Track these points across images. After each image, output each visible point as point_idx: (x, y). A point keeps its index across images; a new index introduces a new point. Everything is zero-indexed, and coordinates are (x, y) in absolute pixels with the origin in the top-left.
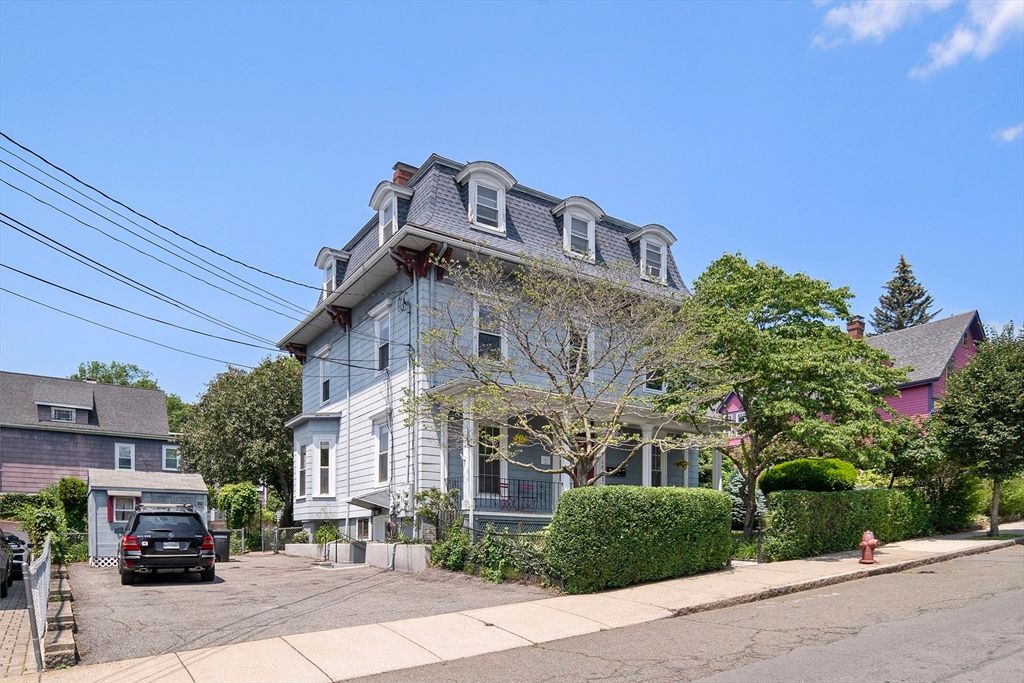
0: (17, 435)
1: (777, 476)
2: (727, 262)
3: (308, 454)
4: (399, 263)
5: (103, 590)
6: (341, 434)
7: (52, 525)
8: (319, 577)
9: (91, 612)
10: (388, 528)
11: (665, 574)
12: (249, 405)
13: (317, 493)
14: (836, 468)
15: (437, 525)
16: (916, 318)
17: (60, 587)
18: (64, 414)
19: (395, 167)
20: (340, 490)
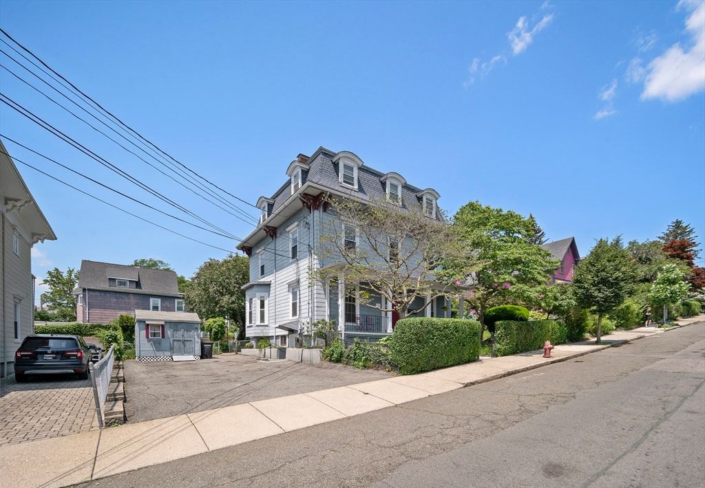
0: (97, 293)
1: (491, 314)
2: (471, 205)
3: (253, 302)
4: (304, 202)
5: (143, 376)
6: (271, 292)
7: (115, 339)
8: (263, 366)
9: (136, 388)
10: (298, 340)
11: (450, 364)
12: (222, 278)
13: (258, 323)
14: (519, 310)
15: (326, 339)
16: (537, 242)
17: (118, 374)
18: (122, 283)
19: (298, 157)
20: (271, 321)
